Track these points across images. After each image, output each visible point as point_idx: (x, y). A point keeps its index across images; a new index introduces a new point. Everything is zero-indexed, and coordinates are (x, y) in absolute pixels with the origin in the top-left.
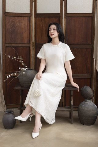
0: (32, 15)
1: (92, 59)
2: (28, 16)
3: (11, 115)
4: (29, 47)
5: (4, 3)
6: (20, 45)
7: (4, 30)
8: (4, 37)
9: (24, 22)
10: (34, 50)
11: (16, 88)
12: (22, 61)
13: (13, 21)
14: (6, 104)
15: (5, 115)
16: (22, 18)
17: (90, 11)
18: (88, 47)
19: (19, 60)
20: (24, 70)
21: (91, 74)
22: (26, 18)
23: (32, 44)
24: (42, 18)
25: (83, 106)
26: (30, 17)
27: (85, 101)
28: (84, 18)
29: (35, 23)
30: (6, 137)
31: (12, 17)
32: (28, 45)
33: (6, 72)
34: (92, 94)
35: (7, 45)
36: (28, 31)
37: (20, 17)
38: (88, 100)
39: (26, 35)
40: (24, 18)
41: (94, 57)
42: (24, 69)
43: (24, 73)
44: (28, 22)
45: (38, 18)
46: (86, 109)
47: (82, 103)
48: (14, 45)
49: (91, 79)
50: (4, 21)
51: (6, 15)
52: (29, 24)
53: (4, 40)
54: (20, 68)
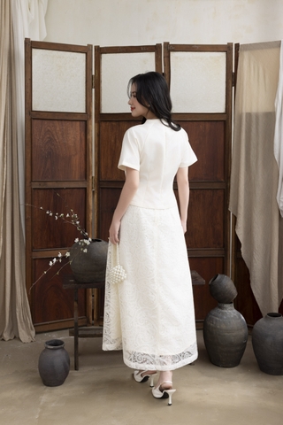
0: (91, 116)
1: (226, 212)
2: (83, 119)
3: (58, 352)
4: (85, 189)
5: (28, 90)
6: (65, 185)
7: (29, 151)
8: (29, 167)
9: (74, 132)
10: (96, 196)
11: (65, 287)
12: (78, 222)
13: (48, 130)
14: (34, 322)
15: (44, 351)
16: (68, 123)
17: (222, 110)
18: (217, 186)
19: (70, 219)
20: (86, 244)
21: (224, 247)
22: (78, 123)
23: (91, 181)
24: (114, 123)
25: (216, 321)
26: (86, 121)
27: (220, 308)
28: (208, 125)
29: (99, 135)
30: (53, 405)
31: (46, 122)
32: (81, 185)
33: (33, 248)
34: (234, 292)
35: (36, 185)
36: (83, 153)
37: (63, 122)
38: (226, 306)
39: (77, 161)
40: (74, 123)
41: (231, 209)
42: (85, 241)
43: (85, 251)
44: (83, 133)
45: (103, 124)
46: (224, 327)
47: (214, 312)
48: (50, 185)
49: (224, 259)
50: (29, 131)
51: (33, 117)
52: (83, 138)
53: (29, 175)
54: (77, 240)
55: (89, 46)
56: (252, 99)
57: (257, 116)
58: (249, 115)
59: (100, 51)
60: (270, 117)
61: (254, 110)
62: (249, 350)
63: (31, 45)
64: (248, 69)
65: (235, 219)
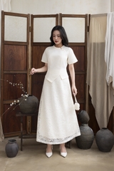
0: (29, 44)
1: (85, 84)
2: (25, 45)
3: (14, 144)
4: (26, 74)
5: (3, 32)
6: (18, 72)
7: (3, 58)
9: (22, 50)
13: (11, 49)
15: (8, 144)
16: (20, 46)
17: (83, 41)
18: (81, 73)
20: (26, 97)
23: (28, 71)
24: (39, 47)
26: (27, 46)
28: (78, 48)
29: (32, 51)
32: (24, 72)
34: (88, 118)
35: (5, 72)
36: (26, 58)
37: (17, 46)
38: (85, 125)
39: (23, 62)
40: (22, 46)
41: (87, 82)
43: (26, 100)
44: (26, 51)
45: (34, 47)
46: (84, 134)
48: (11, 72)
51: (4, 43)
52: (26, 53)
54: (22, 95)
55: (29, 15)
56: (95, 37)
57: (98, 44)
58: (95, 44)
59: (33, 17)
60: (103, 45)
61: (97, 42)
62: (94, 144)
63: (4, 14)
64: (94, 25)
65: (89, 87)
